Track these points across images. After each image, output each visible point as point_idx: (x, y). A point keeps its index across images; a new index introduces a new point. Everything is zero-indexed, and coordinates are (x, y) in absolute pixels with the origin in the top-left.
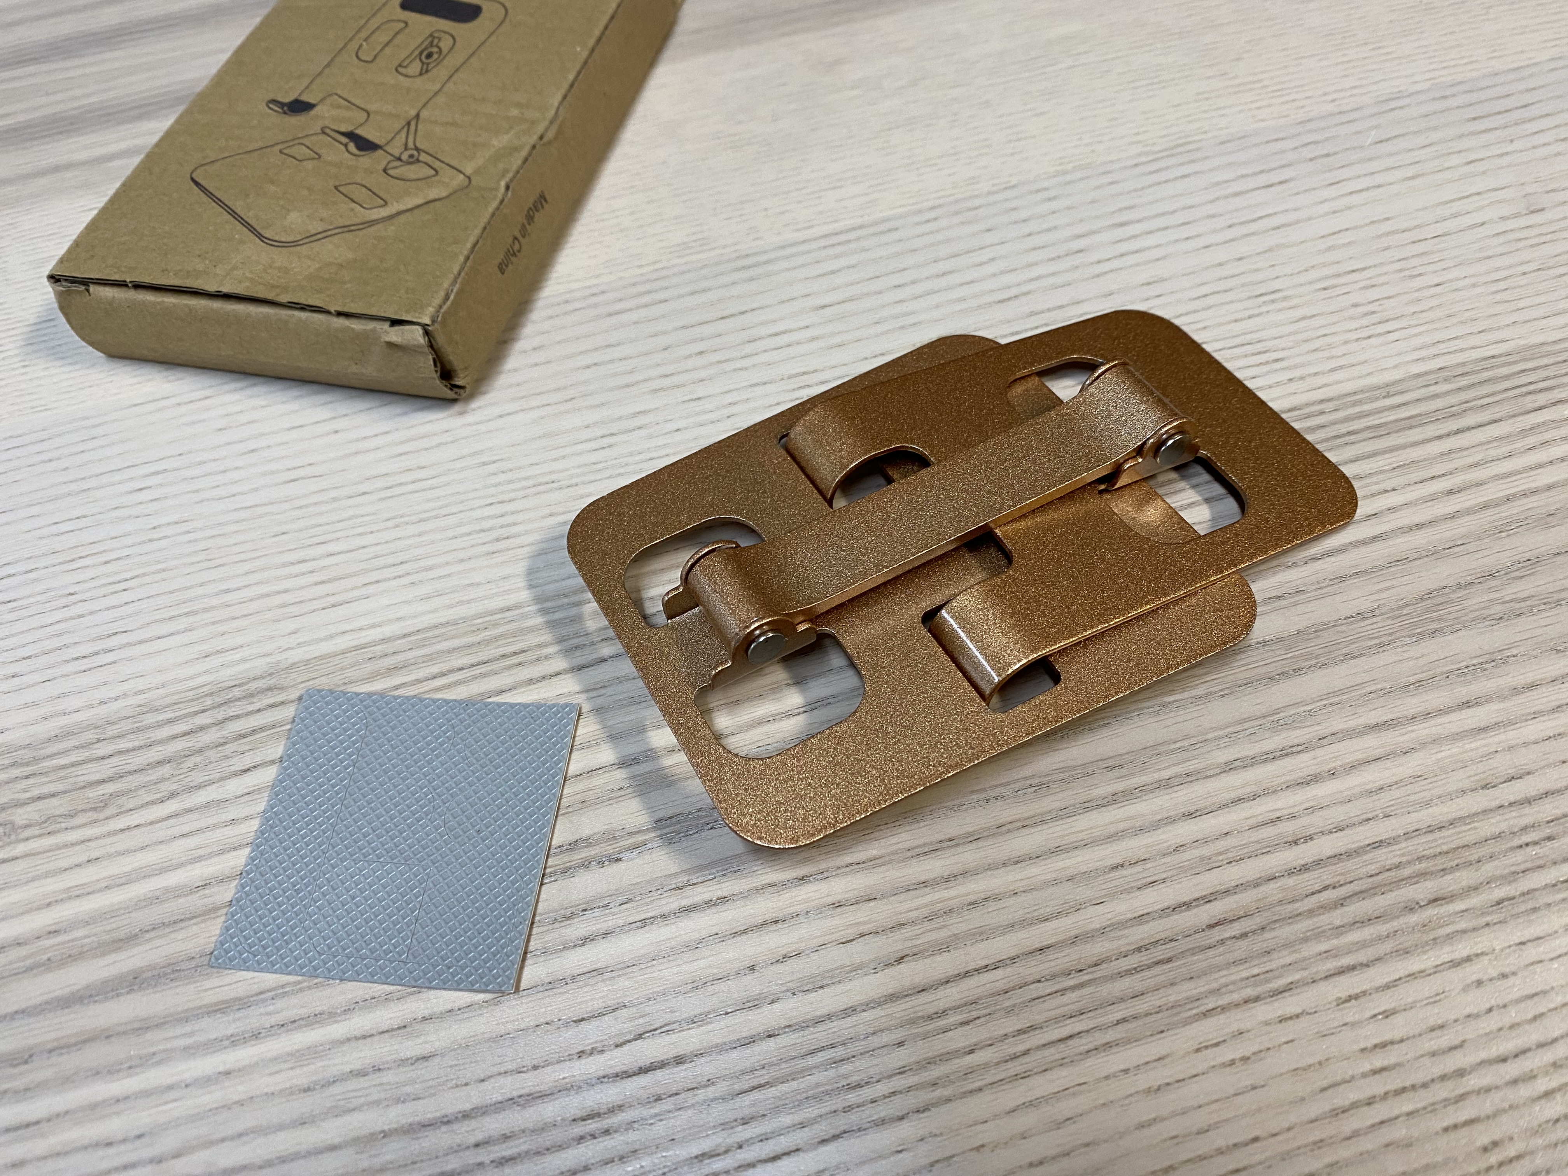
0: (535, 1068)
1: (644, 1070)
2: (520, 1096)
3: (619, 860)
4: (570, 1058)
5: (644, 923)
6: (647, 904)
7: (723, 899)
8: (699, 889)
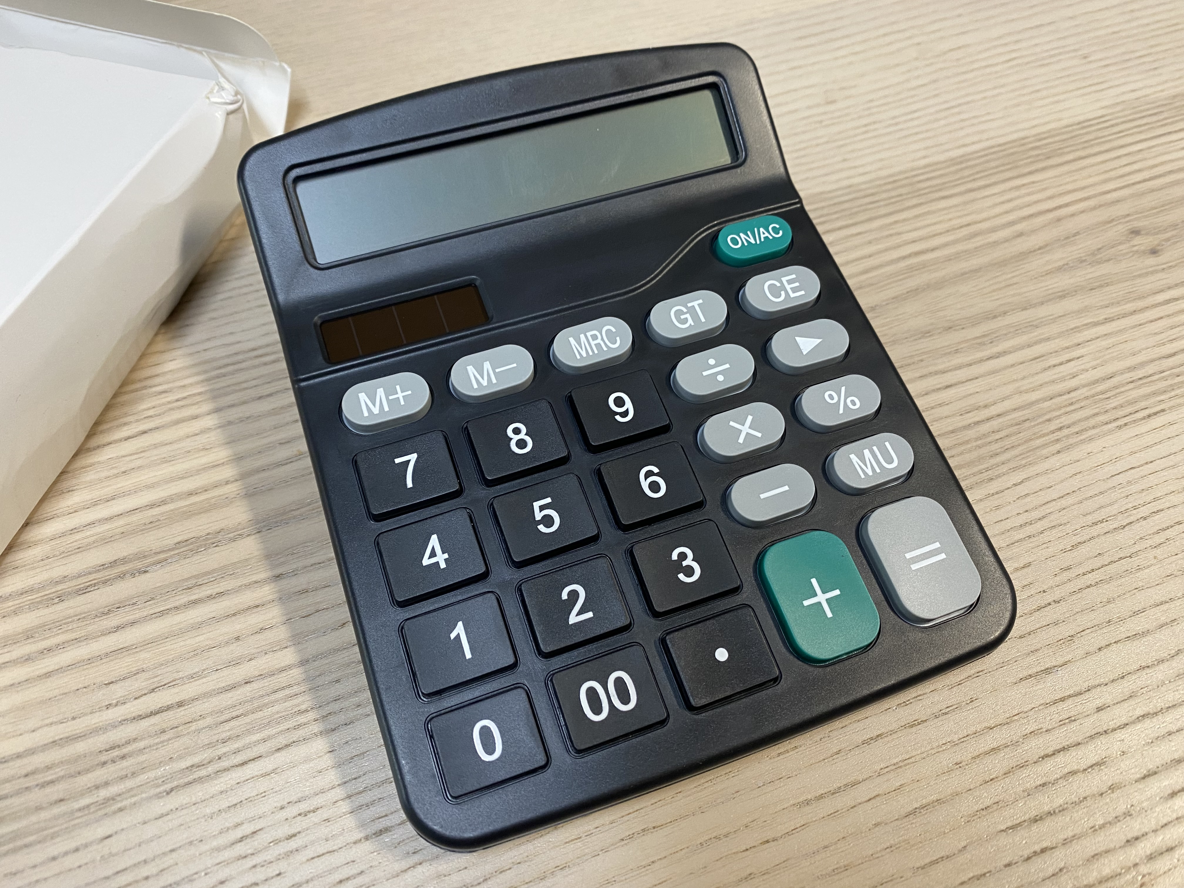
0: (74, 718)
1: (153, 714)
2: (61, 739)
3: (145, 572)
4: (100, 710)
5: (162, 614)
6: (165, 600)
7: (221, 594)
8: (204, 588)
